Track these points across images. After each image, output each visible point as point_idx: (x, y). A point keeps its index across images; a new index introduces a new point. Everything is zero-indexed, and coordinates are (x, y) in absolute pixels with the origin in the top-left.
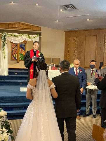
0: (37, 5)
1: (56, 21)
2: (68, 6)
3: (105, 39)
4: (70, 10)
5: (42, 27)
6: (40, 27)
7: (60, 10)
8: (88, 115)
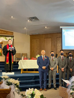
0: (12, 17)
1: (24, 28)
2: (33, 18)
3: (57, 40)
4: (34, 21)
5: (14, 33)
6: (13, 32)
7: (27, 21)
8: (50, 88)
